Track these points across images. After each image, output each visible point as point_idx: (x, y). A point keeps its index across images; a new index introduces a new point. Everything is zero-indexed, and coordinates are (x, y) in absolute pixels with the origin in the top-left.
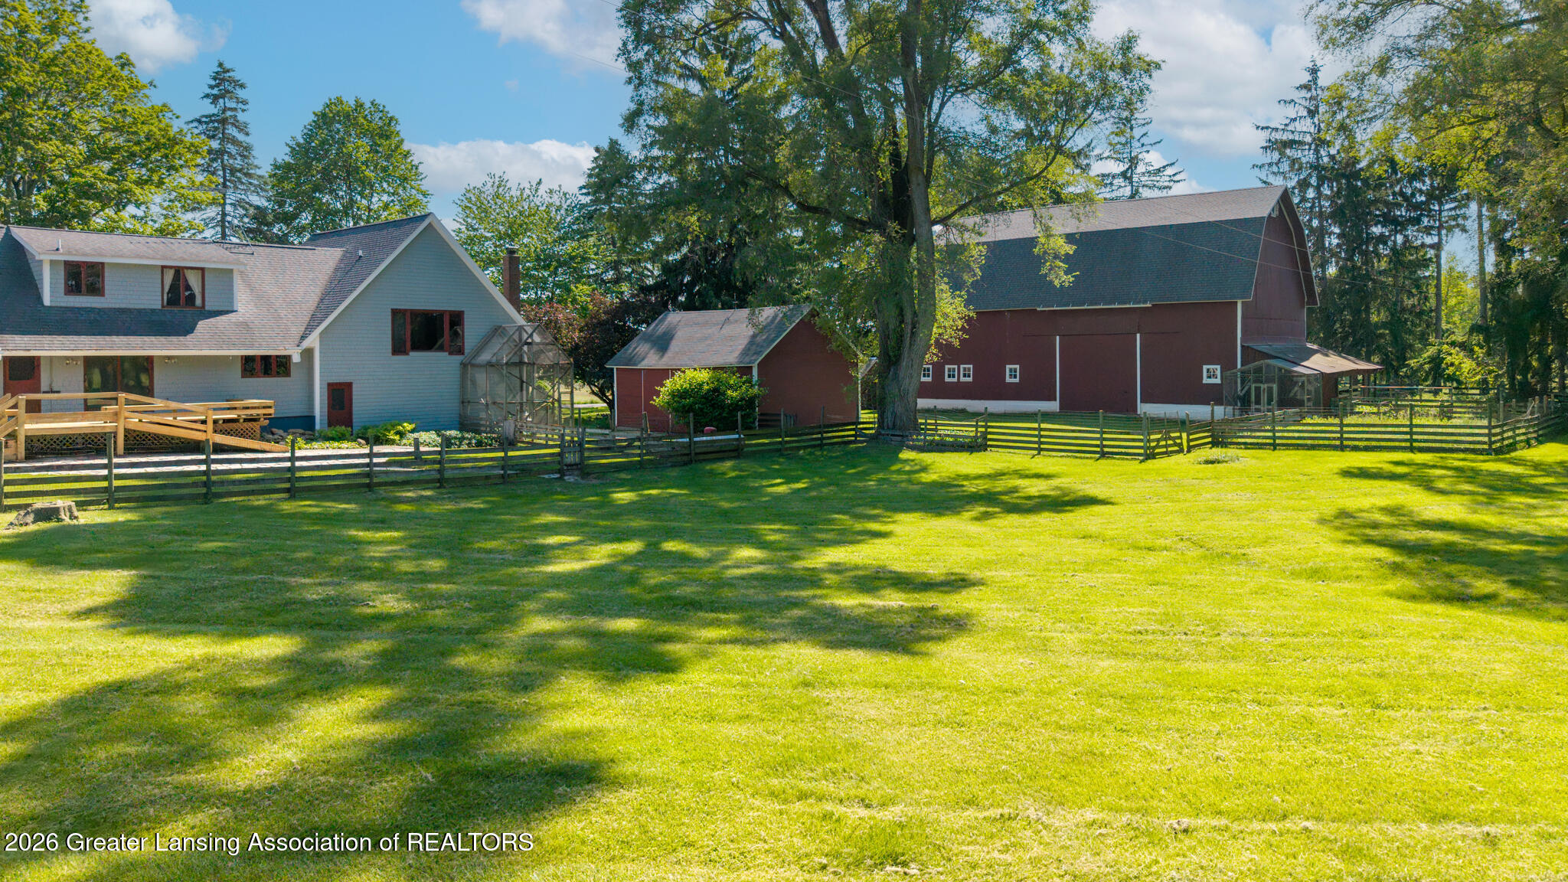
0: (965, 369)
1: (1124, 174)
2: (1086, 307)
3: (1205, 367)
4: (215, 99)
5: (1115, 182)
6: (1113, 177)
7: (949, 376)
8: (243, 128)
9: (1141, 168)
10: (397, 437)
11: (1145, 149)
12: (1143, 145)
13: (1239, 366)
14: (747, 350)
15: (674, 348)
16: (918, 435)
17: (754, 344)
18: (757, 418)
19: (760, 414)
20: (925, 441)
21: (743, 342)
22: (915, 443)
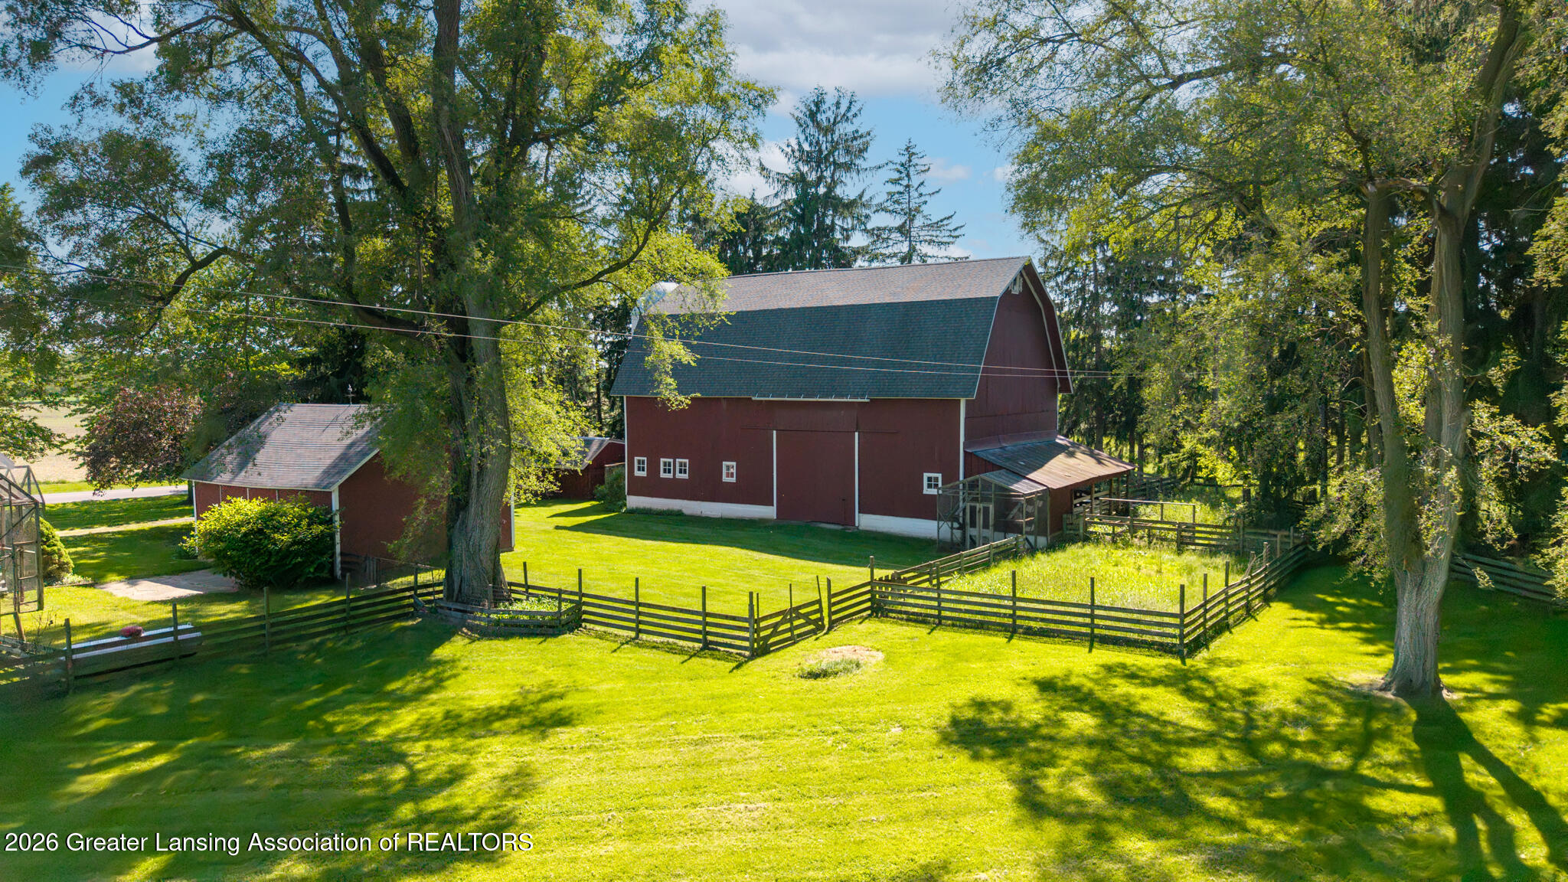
0: (681, 464)
1: (900, 229)
2: (802, 399)
3: (926, 475)
5: (893, 236)
6: (890, 230)
7: (665, 471)
9: (919, 221)
11: (923, 199)
12: (921, 195)
13: (961, 478)
14: (334, 466)
15: (260, 457)
16: (482, 611)
17: (344, 458)
18: (339, 559)
19: (342, 554)
20: (490, 621)
21: (336, 454)
22: (477, 622)
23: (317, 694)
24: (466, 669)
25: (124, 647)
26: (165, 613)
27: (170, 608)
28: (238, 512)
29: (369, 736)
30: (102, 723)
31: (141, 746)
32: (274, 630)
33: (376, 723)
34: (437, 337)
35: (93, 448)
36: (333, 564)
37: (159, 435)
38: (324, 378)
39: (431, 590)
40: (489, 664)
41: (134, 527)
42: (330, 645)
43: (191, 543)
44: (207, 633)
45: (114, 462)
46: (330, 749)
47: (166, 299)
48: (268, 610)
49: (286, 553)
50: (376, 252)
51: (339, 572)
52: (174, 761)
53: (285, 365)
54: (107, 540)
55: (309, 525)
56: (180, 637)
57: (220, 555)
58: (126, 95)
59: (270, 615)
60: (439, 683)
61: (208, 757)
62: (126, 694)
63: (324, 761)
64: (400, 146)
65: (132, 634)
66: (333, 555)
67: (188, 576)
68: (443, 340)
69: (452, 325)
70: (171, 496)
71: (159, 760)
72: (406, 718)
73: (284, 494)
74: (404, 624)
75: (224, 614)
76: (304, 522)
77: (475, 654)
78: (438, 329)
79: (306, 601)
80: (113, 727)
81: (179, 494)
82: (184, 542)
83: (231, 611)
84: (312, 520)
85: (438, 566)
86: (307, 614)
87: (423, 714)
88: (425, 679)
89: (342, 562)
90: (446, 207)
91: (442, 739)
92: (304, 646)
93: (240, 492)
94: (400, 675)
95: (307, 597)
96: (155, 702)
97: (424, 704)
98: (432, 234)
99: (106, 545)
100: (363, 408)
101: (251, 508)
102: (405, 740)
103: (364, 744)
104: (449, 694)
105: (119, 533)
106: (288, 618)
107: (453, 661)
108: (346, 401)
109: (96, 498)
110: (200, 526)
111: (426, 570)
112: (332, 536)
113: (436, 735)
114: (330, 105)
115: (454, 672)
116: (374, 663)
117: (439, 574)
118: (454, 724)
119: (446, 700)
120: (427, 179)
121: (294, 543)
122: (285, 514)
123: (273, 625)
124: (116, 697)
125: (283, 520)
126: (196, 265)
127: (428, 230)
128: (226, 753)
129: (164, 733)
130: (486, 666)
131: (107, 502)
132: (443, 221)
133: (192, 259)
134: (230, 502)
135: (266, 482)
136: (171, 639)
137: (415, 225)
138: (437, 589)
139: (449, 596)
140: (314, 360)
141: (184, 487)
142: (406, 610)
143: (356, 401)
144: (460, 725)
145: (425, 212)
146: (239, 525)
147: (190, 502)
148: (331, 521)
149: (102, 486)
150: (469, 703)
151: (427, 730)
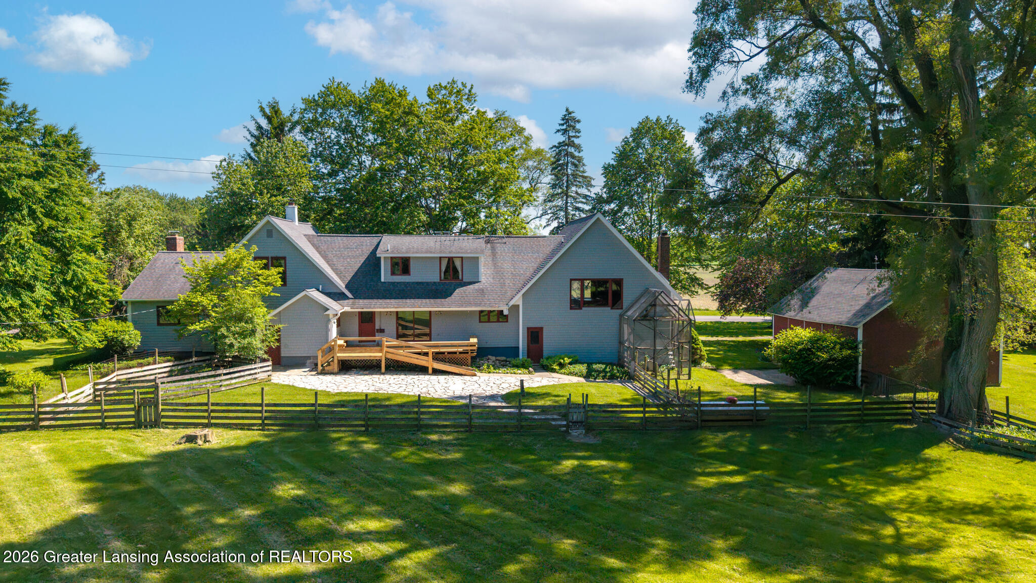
4: (565, 132)
8: (578, 148)
10: (557, 368)
14: (861, 310)
15: (814, 302)
16: (967, 429)
17: (868, 306)
18: (860, 374)
19: (862, 371)
20: (972, 437)
21: (863, 302)
22: (962, 436)
23: (836, 462)
24: (949, 469)
25: (725, 408)
26: (750, 392)
27: (753, 390)
28: (796, 336)
29: (871, 499)
30: (712, 449)
31: (731, 468)
32: (812, 414)
33: (876, 492)
34: (942, 220)
35: (722, 292)
36: (855, 377)
37: (757, 286)
38: (860, 251)
39: (926, 405)
40: (969, 470)
41: (741, 338)
42: (848, 430)
43: (768, 352)
44: (773, 408)
45: (732, 299)
46: (843, 501)
47: (763, 203)
48: (810, 401)
49: (825, 365)
50: (899, 162)
51: (860, 383)
52: (749, 481)
53: (835, 244)
54: (725, 345)
55: (841, 349)
56: (757, 408)
57: (784, 361)
58: (749, 83)
59: (812, 404)
60: (925, 475)
61: (765, 485)
62: (726, 436)
63: (836, 508)
64: (923, 84)
65: (732, 401)
66: (856, 371)
67: (767, 372)
68: (946, 222)
69: (954, 211)
70: (762, 323)
71: (738, 479)
72: (897, 494)
73: (827, 327)
74: (903, 426)
75: (784, 399)
76: (838, 347)
77: (957, 460)
78: (943, 214)
79: (836, 399)
80: (719, 453)
81: (766, 321)
82: (765, 351)
83: (789, 398)
84: (843, 346)
85: (932, 389)
86: (835, 407)
87: (911, 494)
88: (914, 469)
89: (862, 376)
90: (956, 124)
91: (924, 515)
92: (833, 427)
93: (799, 323)
94: (895, 463)
95: (837, 396)
96: (741, 445)
97: (912, 486)
98: (944, 144)
99: (726, 348)
100: (882, 272)
101: (805, 334)
102: (895, 509)
103: (866, 504)
104: (933, 484)
105: (732, 341)
106: (823, 407)
107: (939, 461)
108: (873, 267)
109: (722, 320)
110: (774, 343)
111: (923, 391)
112: (856, 359)
113: (919, 512)
114: (873, 65)
115: (939, 469)
116: (877, 450)
117: (934, 395)
118: (933, 507)
119: (929, 488)
120: (943, 104)
121: (829, 360)
122: (825, 340)
123: (812, 411)
124: (721, 437)
125: (824, 344)
126: (782, 181)
127: (941, 142)
128: (777, 485)
129: (745, 464)
130: (966, 470)
131: (728, 323)
132: (954, 134)
133: (778, 177)
134: (792, 329)
135: (815, 318)
136: (752, 408)
137: (931, 140)
138: (931, 405)
139: (940, 412)
140: (855, 239)
141: (768, 318)
142: (906, 417)
143: (879, 267)
144: (940, 510)
145: (940, 128)
146: (797, 344)
147: (770, 327)
148: (856, 347)
149: (725, 314)
150: (948, 495)
151: (912, 505)
